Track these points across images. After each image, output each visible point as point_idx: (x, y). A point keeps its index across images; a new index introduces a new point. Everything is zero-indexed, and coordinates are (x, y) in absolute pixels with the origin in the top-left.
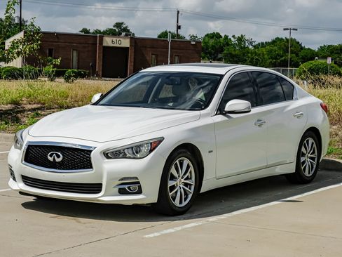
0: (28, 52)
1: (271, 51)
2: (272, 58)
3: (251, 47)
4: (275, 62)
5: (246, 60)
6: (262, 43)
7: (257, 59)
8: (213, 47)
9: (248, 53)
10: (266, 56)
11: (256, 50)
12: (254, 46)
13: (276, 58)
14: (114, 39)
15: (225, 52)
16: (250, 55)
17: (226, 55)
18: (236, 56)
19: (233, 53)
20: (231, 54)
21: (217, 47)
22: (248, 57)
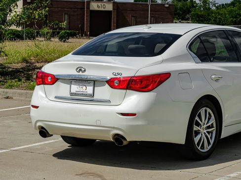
0: (37, 17)
1: (231, 11)
2: (233, 17)
3: (214, 8)
4: (236, 20)
5: (210, 19)
6: (223, 5)
7: (219, 18)
8: (181, 9)
9: (212, 13)
10: (227, 15)
11: (219, 10)
12: (217, 7)
13: (236, 17)
14: (99, 4)
15: (193, 13)
16: (213, 15)
17: (194, 15)
18: (201, 16)
19: (199, 14)
20: (197, 14)
21: (184, 9)
22: (212, 17)
